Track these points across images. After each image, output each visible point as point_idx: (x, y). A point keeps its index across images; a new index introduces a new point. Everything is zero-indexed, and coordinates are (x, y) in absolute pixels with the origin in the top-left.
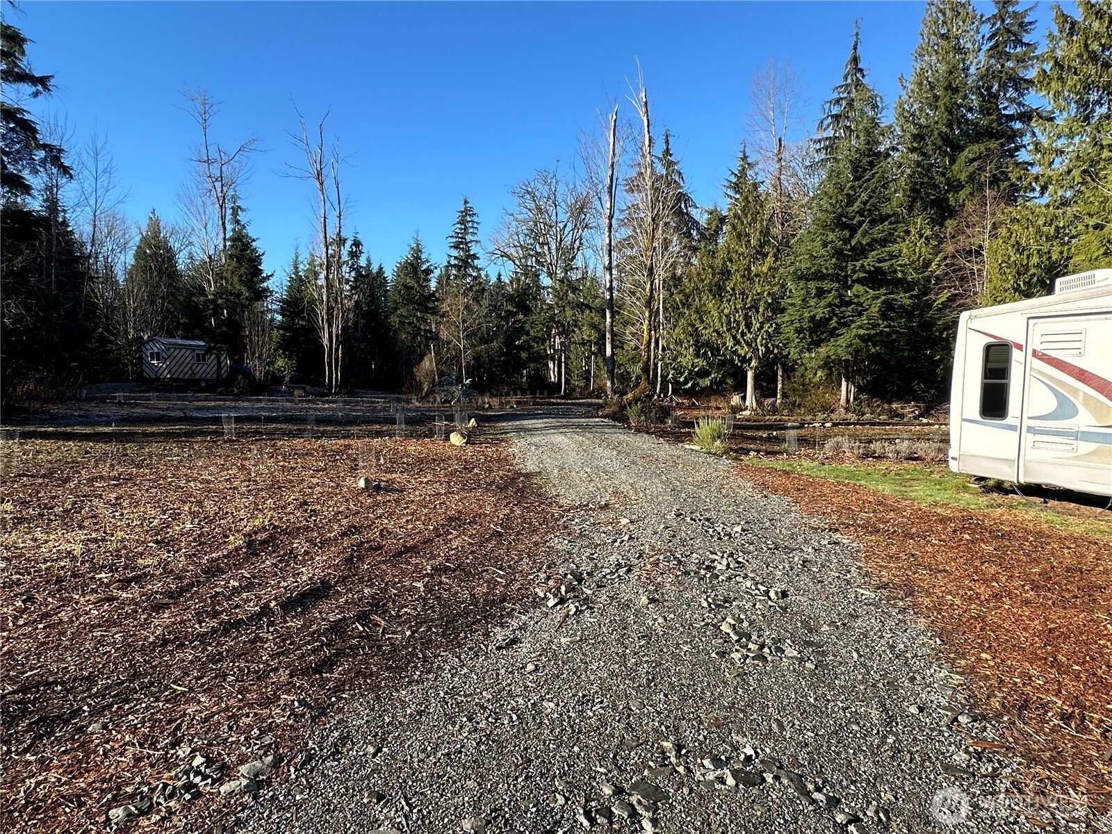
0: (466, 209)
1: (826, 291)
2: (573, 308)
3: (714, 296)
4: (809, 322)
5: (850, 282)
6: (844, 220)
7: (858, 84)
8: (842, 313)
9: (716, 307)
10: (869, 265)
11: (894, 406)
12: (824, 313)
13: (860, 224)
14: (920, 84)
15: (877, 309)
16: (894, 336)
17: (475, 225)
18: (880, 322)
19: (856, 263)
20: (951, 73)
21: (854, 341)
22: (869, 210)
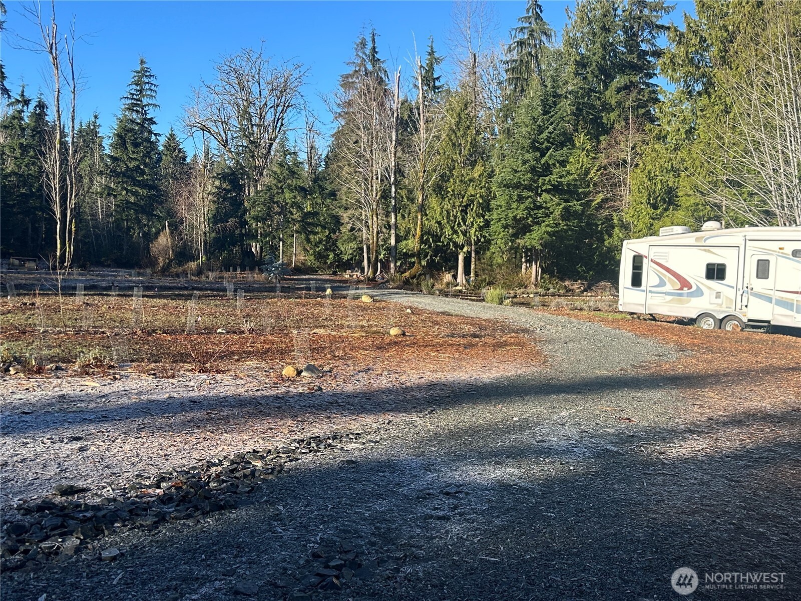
0: (143, 69)
1: (524, 197)
2: (291, 190)
3: (437, 194)
4: (512, 220)
5: (539, 191)
6: (537, 145)
7: (538, 17)
8: (535, 214)
9: (439, 204)
10: (554, 180)
11: (567, 283)
12: (523, 214)
13: (548, 149)
14: (582, 19)
15: (559, 213)
16: (570, 233)
17: (153, 87)
18: (561, 222)
19: (546, 178)
20: (605, 16)
21: (544, 236)
22: (554, 138)
